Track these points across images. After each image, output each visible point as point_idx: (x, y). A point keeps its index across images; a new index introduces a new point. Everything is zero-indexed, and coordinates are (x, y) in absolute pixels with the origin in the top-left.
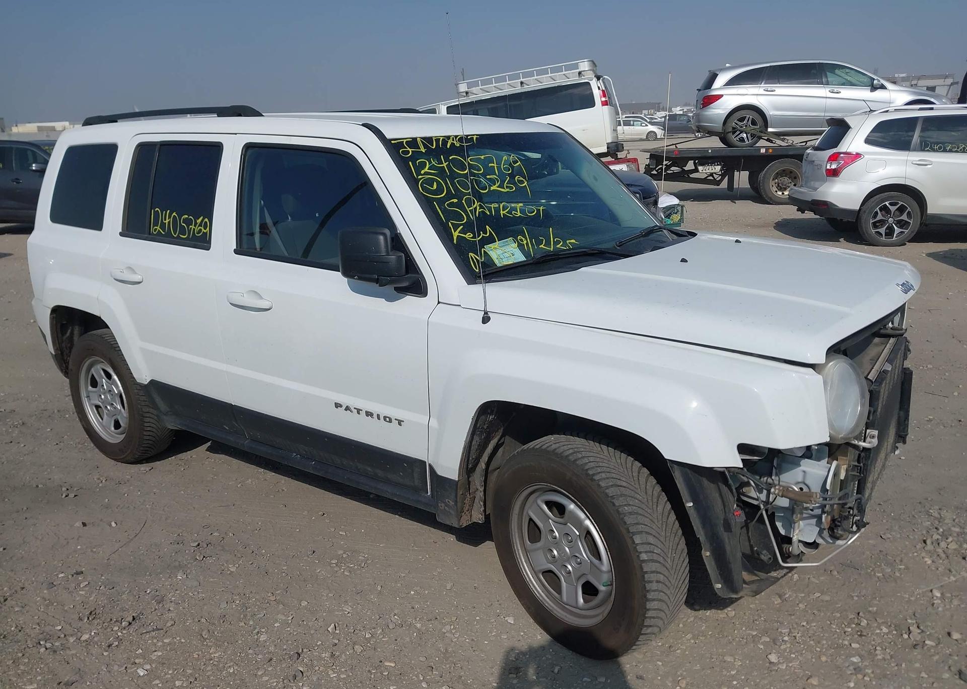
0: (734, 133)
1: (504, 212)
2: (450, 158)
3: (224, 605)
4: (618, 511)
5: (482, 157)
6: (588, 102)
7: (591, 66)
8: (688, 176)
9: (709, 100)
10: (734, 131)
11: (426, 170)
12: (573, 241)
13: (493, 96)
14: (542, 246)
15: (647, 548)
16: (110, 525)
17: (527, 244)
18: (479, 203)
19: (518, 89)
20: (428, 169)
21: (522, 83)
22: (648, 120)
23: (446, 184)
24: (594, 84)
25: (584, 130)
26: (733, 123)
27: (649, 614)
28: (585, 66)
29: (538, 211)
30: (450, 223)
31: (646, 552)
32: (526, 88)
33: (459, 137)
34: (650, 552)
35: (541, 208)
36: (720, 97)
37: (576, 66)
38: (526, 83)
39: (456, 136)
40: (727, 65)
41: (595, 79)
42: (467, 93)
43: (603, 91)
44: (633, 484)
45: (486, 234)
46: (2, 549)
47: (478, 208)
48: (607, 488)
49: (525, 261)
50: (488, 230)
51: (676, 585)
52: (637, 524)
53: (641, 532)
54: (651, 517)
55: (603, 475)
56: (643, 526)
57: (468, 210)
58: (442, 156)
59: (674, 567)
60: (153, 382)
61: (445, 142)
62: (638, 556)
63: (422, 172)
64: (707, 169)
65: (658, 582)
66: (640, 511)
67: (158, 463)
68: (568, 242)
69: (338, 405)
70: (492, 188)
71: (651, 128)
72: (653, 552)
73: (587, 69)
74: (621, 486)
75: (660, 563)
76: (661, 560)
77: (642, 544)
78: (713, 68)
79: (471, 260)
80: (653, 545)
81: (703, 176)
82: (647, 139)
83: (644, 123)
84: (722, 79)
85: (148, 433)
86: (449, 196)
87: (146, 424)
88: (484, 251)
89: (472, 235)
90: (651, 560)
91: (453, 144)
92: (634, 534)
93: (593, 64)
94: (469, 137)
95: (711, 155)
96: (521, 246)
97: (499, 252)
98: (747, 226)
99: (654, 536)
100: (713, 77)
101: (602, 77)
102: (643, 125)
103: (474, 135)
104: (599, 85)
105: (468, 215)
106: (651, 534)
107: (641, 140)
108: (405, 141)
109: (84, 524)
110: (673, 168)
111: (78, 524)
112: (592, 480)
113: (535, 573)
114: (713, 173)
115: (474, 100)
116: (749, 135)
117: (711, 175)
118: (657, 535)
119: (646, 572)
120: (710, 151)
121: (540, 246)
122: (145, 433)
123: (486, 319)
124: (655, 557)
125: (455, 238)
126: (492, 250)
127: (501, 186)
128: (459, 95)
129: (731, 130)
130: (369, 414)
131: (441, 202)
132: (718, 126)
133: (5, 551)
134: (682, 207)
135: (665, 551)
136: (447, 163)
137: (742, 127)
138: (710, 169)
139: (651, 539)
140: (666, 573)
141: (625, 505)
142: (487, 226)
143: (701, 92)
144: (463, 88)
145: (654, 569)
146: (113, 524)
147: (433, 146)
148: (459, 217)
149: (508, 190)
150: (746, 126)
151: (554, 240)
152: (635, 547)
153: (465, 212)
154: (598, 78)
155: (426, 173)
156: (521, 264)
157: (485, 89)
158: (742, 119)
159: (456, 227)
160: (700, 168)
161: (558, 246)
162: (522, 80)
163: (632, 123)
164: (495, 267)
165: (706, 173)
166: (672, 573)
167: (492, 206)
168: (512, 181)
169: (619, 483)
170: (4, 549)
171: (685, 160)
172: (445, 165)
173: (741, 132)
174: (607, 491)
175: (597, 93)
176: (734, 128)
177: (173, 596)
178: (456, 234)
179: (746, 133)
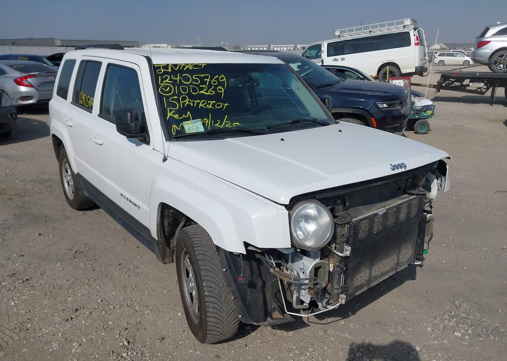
0: (495, 64)
1: (202, 105)
2: (183, 75)
3: (65, 281)
4: (199, 268)
5: (202, 76)
6: (407, 43)
7: (411, 22)
8: (465, 88)
9: (482, 44)
10: (496, 63)
11: (167, 81)
12: (238, 123)
13: (353, 38)
14: (217, 125)
15: (209, 289)
16: (49, 237)
17: (208, 123)
18: (189, 100)
19: (368, 35)
20: (168, 80)
21: (370, 31)
22: (466, 54)
23: (175, 89)
24: (412, 33)
25: (402, 59)
26: (495, 58)
27: (209, 324)
28: (408, 22)
29: (223, 106)
30: (168, 109)
31: (208, 291)
32: (373, 34)
33: (194, 65)
34: (211, 292)
35: (226, 105)
36: (489, 42)
37: (402, 22)
38: (373, 31)
39: (192, 64)
40: (498, 23)
41: (413, 30)
42: (339, 36)
43: (417, 37)
44: (214, 255)
45: (186, 116)
46: (2, 240)
47: (187, 102)
48: (198, 255)
49: (204, 132)
50: (188, 114)
51: (227, 311)
52: (207, 276)
53: (208, 280)
54: (216, 273)
55: (199, 248)
56: (209, 277)
57: (181, 102)
58: (179, 74)
59: (226, 301)
60: (78, 174)
61: (184, 67)
62: (203, 293)
63: (164, 82)
64: (475, 85)
65: (213, 308)
66: (211, 270)
67: (89, 211)
68: (234, 124)
69: (122, 195)
70: (200, 92)
71: (467, 58)
72: (213, 292)
73: (409, 24)
74: (206, 255)
75: (216, 298)
76: (217, 297)
77: (207, 286)
78: (487, 25)
79: (173, 128)
80: (213, 288)
81: (474, 89)
82: (463, 65)
83: (463, 55)
84: (493, 31)
85: (81, 197)
86: (174, 94)
87: (79, 193)
88: (182, 125)
89: (178, 116)
90: (211, 296)
91: (188, 68)
92: (203, 281)
93: (414, 21)
94: (200, 65)
95: (478, 77)
96: (204, 124)
97: (190, 126)
98: (487, 120)
99: (216, 284)
100: (487, 30)
101: (418, 28)
102: (462, 56)
103: (203, 64)
104: (415, 34)
105: (180, 106)
106: (214, 283)
107: (460, 65)
108: (162, 65)
109: (40, 235)
110: (455, 83)
111: (37, 234)
112: (193, 250)
113: (188, 292)
114: (481, 87)
115: (343, 40)
116: (505, 66)
117: (480, 88)
118: (217, 283)
119: (207, 302)
120: (478, 74)
121: (215, 125)
122: (79, 197)
123: (165, 160)
124: (213, 295)
125: (168, 117)
126: (186, 124)
127: (207, 91)
128: (335, 37)
129: (493, 62)
130: (130, 201)
131: (167, 98)
132: (486, 60)
133: (3, 241)
134: (434, 106)
135: (221, 292)
136: (180, 78)
137: (501, 61)
138: (477, 85)
139: (213, 285)
140: (220, 304)
141: (204, 265)
142: (188, 112)
143: (478, 39)
144: (337, 33)
145: (211, 301)
146: (51, 237)
147: (176, 68)
148: (175, 106)
149: (210, 94)
150: (504, 60)
151: (226, 121)
152: (203, 288)
153: (179, 103)
154: (415, 29)
155: (166, 83)
156: (201, 133)
157: (350, 34)
158: (501, 56)
159: (171, 111)
160: (471, 84)
161: (226, 126)
162: (370, 30)
163: (455, 55)
164: (184, 133)
165: (476, 87)
166: (225, 305)
167: (196, 101)
168: (215, 89)
169: (206, 253)
170: (3, 240)
171: (464, 79)
172: (178, 79)
173: (500, 64)
174: (197, 256)
175: (413, 38)
176: (495, 61)
177: (49, 273)
178: (169, 115)
179: (503, 65)
